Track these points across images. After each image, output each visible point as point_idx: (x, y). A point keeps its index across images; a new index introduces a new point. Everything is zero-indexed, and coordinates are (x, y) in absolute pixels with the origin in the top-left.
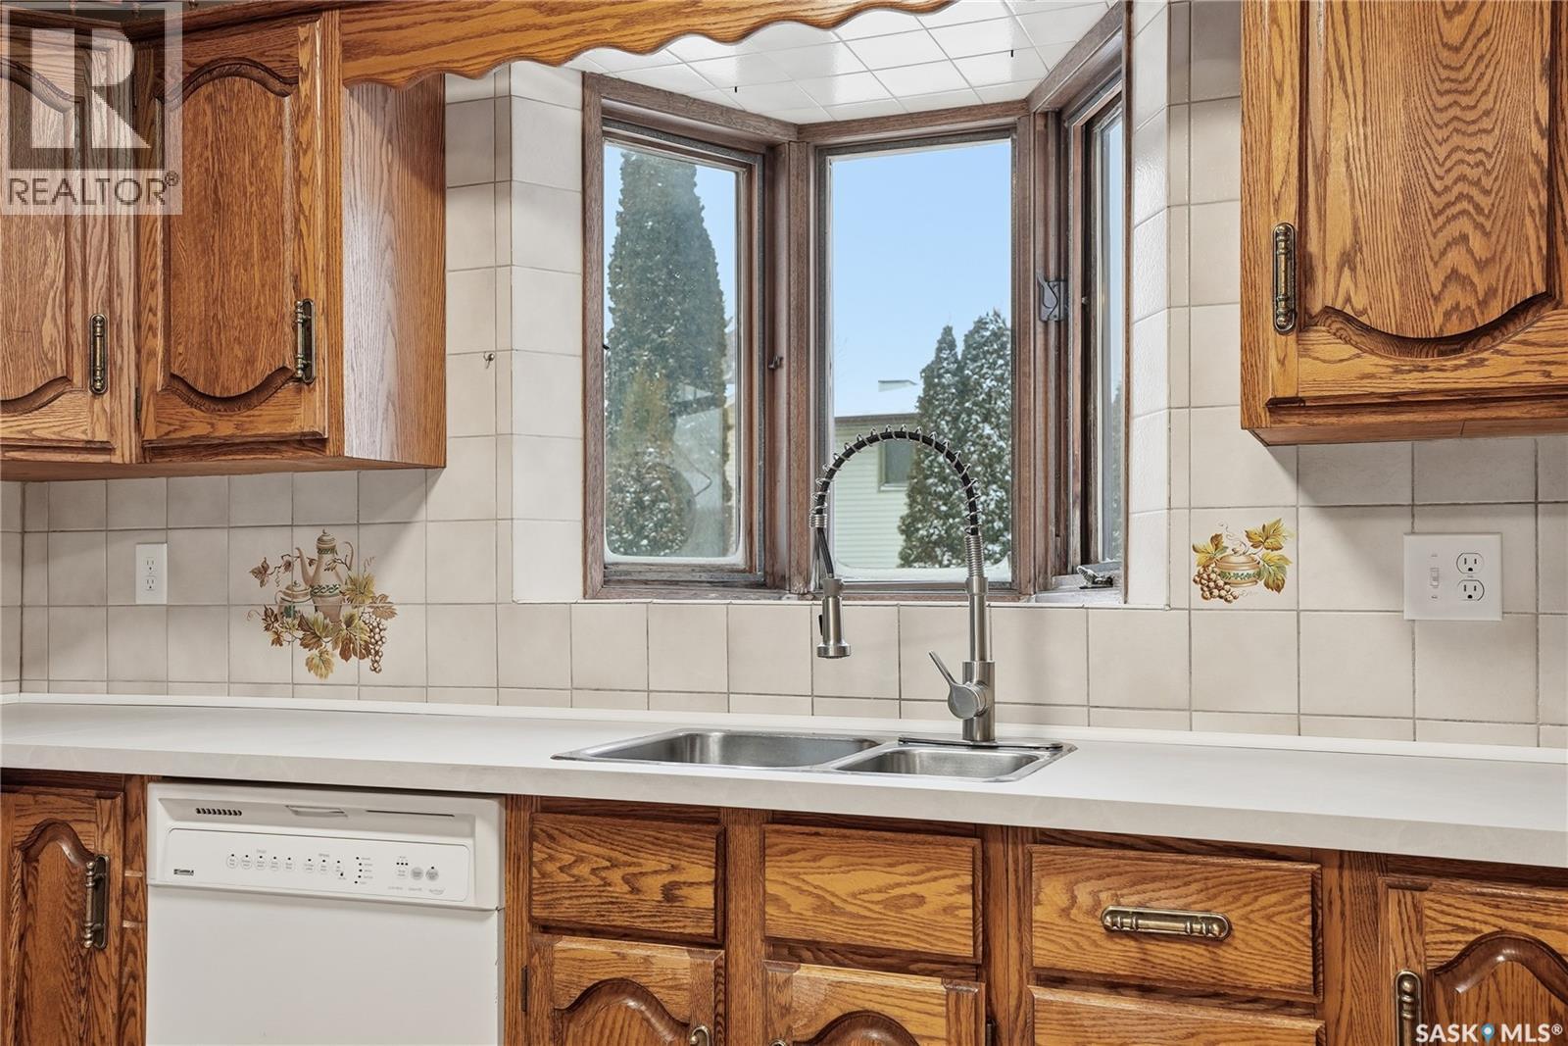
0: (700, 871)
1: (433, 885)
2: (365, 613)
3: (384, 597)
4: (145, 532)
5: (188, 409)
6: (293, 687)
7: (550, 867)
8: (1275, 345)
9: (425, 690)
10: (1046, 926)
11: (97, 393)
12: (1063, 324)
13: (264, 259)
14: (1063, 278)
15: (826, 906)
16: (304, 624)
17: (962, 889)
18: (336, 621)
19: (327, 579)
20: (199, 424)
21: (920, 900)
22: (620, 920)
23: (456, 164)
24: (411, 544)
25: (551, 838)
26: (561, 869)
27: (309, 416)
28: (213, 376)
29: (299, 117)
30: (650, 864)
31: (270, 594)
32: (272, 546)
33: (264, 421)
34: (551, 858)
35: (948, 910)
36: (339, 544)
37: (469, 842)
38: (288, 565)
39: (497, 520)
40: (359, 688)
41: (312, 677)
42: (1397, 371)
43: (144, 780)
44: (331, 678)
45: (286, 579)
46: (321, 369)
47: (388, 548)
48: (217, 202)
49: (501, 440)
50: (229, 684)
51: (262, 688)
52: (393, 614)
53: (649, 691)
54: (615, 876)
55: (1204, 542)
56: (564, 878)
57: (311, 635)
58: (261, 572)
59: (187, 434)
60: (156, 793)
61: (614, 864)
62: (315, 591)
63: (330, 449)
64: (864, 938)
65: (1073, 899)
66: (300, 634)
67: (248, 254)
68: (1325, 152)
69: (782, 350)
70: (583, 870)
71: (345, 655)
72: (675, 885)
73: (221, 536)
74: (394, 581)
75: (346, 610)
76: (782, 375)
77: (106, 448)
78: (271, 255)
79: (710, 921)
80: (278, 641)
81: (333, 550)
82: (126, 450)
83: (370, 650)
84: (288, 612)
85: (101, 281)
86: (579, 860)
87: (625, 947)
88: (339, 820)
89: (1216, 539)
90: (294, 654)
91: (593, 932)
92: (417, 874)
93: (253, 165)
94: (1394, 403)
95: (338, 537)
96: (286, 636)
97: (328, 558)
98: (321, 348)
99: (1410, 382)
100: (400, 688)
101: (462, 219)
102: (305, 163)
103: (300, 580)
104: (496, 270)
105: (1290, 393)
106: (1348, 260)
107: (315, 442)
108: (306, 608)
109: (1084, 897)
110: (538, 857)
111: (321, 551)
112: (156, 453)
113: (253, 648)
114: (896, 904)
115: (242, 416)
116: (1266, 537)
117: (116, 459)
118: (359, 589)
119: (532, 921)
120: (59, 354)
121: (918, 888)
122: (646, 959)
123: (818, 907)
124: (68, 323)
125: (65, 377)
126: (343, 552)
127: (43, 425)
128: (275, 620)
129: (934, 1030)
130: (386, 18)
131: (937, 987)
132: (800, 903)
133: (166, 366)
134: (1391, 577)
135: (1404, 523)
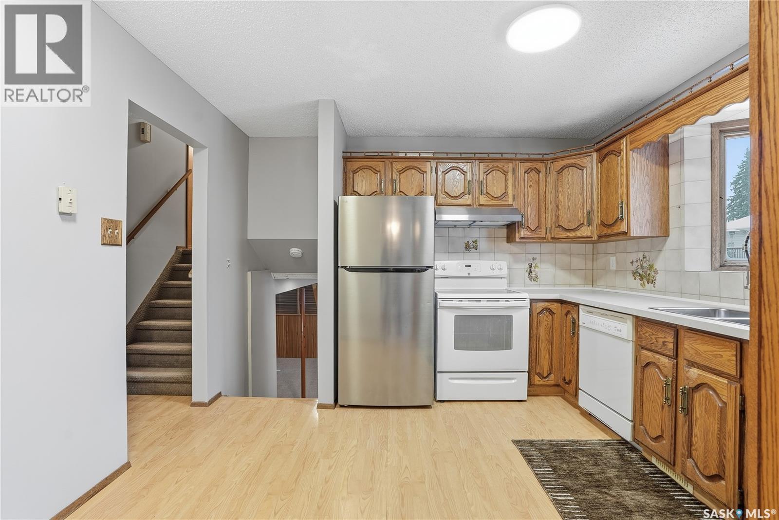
0: (670, 339)
1: (621, 333)
2: (652, 273)
3: (656, 269)
4: (612, 254)
5: (604, 228)
6: (638, 290)
7: (641, 333)
9: (665, 293)
11: (588, 226)
13: (616, 193)
15: (697, 353)
16: (640, 275)
17: (734, 355)
18: (646, 274)
19: (645, 265)
20: (606, 231)
21: (722, 356)
22: (654, 348)
23: (671, 159)
24: (662, 256)
25: (641, 326)
26: (643, 334)
27: (623, 227)
28: (607, 220)
29: (622, 160)
30: (660, 336)
31: (633, 268)
32: (634, 257)
33: (615, 230)
34: (641, 331)
35: (729, 360)
36: (647, 256)
37: (627, 324)
38: (637, 261)
39: (681, 250)
40: (651, 291)
41: (641, 288)
43: (579, 304)
44: (645, 288)
45: (637, 264)
46: (625, 216)
47: (657, 257)
48: (608, 182)
49: (682, 228)
50: (626, 288)
51: (632, 289)
52: (658, 273)
54: (653, 337)
56: (644, 336)
57: (642, 278)
58: (632, 263)
59: (604, 233)
60: (581, 307)
61: (653, 334)
62: (642, 267)
63: (628, 235)
64: (707, 364)
66: (639, 277)
67: (613, 193)
70: (647, 335)
71: (648, 283)
72: (666, 342)
73: (625, 255)
74: (657, 266)
75: (648, 272)
77: (591, 237)
78: (617, 192)
79: (672, 352)
80: (635, 279)
81: (646, 257)
82: (595, 238)
83: (653, 282)
84: (637, 272)
85: (590, 203)
86: (647, 332)
87: (655, 355)
90: (638, 282)
91: (650, 350)
92: (618, 330)
95: (647, 254)
96: (637, 278)
97: (645, 259)
98: (625, 211)
100: (659, 292)
101: (673, 172)
102: (622, 170)
103: (639, 264)
104: (681, 184)
107: (625, 233)
108: (640, 271)
110: (639, 330)
111: (643, 258)
112: (602, 238)
113: (631, 280)
114: (716, 356)
115: (613, 228)
117: (593, 239)
118: (651, 267)
119: (640, 346)
120: (582, 219)
121: (720, 353)
122: (659, 358)
123: (696, 354)
124: (583, 212)
125: (583, 224)
126: (648, 258)
127: (578, 233)
128: (635, 273)
129: (724, 394)
130: (638, 133)
131: (726, 381)
132: (692, 352)
133: (600, 219)
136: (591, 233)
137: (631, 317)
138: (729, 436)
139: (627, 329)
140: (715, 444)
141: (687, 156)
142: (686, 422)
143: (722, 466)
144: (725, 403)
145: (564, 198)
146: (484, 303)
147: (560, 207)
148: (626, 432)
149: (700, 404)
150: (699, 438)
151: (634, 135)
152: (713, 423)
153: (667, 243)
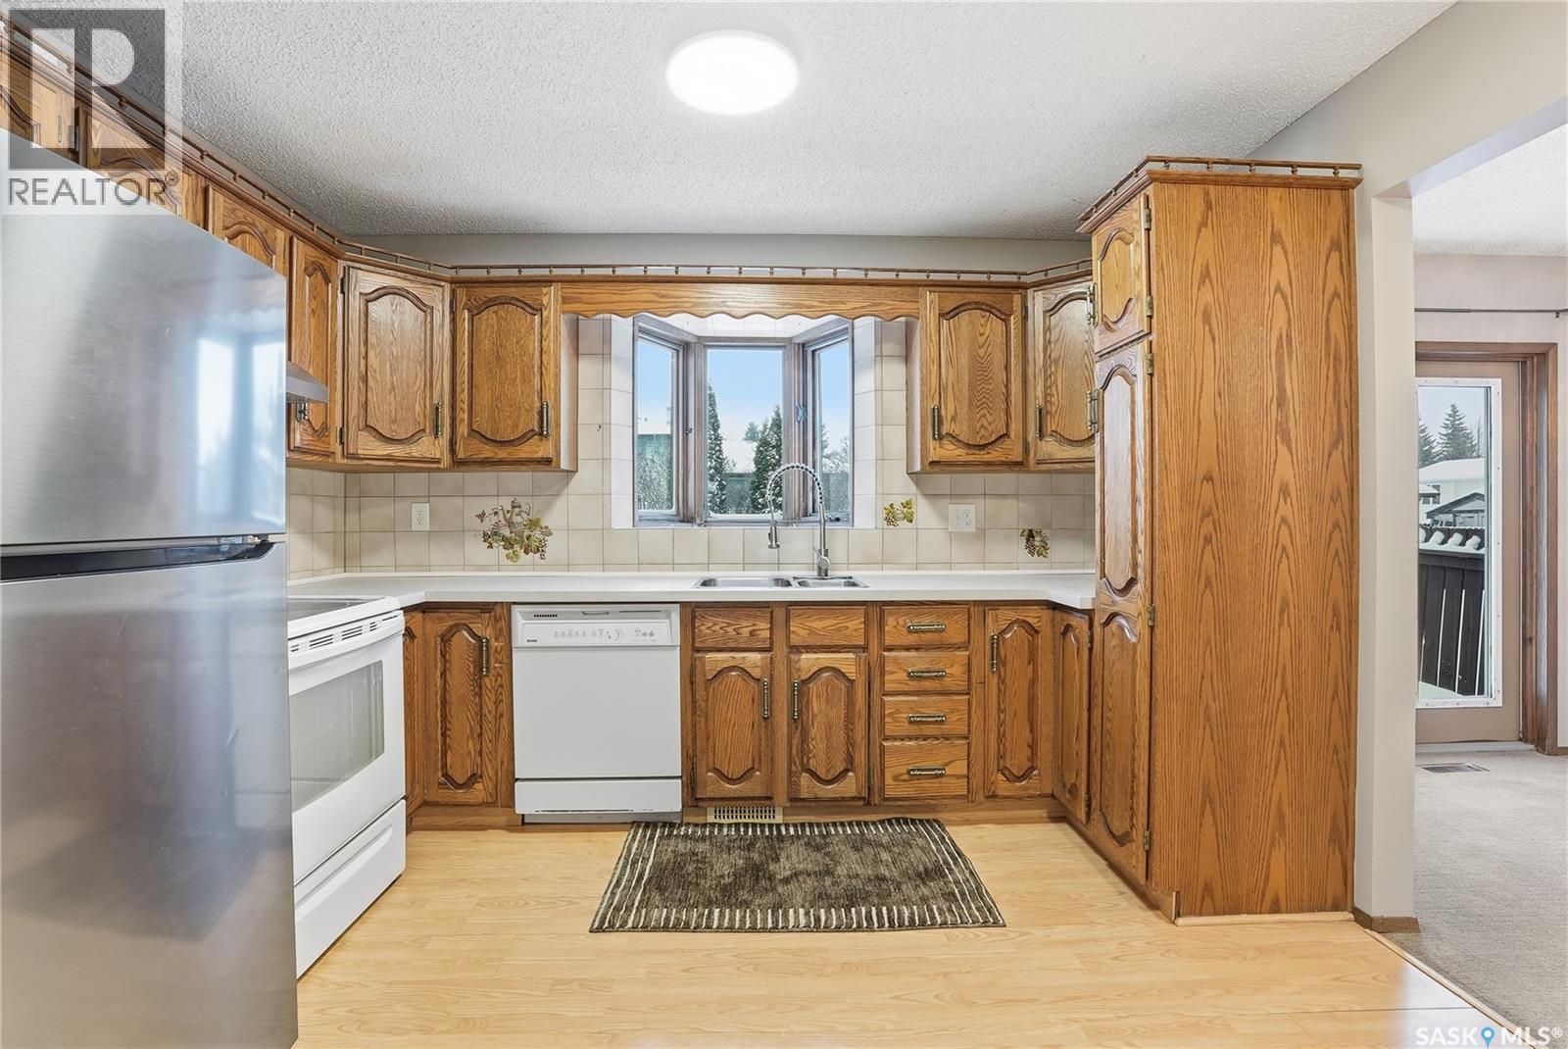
0: (764, 625)
1: (652, 638)
2: (537, 534)
3: (547, 527)
4: (417, 498)
5: (481, 445)
6: (499, 567)
7: (702, 628)
8: (932, 444)
9: (568, 566)
10: (889, 632)
11: (435, 437)
12: (805, 422)
13: (524, 382)
14: (805, 406)
15: (812, 632)
16: (504, 539)
17: (861, 623)
18: (521, 537)
19: (517, 519)
20: (488, 452)
21: (847, 627)
22: (732, 645)
24: (561, 503)
25: (703, 617)
26: (708, 628)
27: (543, 450)
28: (496, 432)
29: (542, 324)
30: (744, 624)
31: (488, 525)
32: (488, 505)
33: (524, 451)
34: (703, 624)
35: (855, 630)
36: (523, 504)
37: (667, 621)
38: (496, 513)
39: (603, 495)
40: (534, 566)
41: (508, 562)
42: (968, 454)
43: (507, 604)
44: (519, 563)
45: (495, 519)
46: (549, 431)
47: (549, 506)
48: (498, 356)
49: (604, 461)
50: (464, 566)
51: (484, 567)
52: (551, 534)
53: (673, 564)
54: (730, 629)
55: (887, 506)
56: (708, 631)
57: (508, 544)
58: (481, 516)
59: (481, 456)
60: (516, 611)
61: (730, 625)
62: (510, 524)
63: (554, 464)
64: (826, 642)
65: (898, 623)
66: (502, 543)
67: (515, 379)
68: (947, 384)
69: (691, 425)
70: (717, 628)
71: (526, 552)
72: (755, 630)
73: (460, 500)
74: (551, 520)
75: (527, 533)
76: (691, 436)
77: (438, 461)
78: (526, 380)
79: (767, 642)
80: (491, 546)
81: (520, 507)
82: (444, 461)
83: (539, 549)
84: (496, 534)
85: (438, 387)
86: (715, 624)
87: (735, 654)
88: (608, 615)
89: (891, 505)
90: (499, 552)
91: (719, 650)
92: (645, 635)
93: (517, 342)
94: (966, 464)
95: (521, 500)
96: (495, 544)
97: (517, 510)
98: (549, 422)
99: (971, 458)
100: (557, 566)
101: (587, 367)
102: (544, 343)
103: (502, 520)
104: (604, 390)
105: (937, 459)
106: (953, 419)
107: (548, 461)
108: (506, 532)
109: (901, 623)
110: (697, 624)
111: (513, 507)
112: (458, 464)
113: (477, 550)
114: (839, 630)
115: (511, 449)
116: (907, 505)
117: (441, 466)
118: (533, 524)
119: (692, 648)
120: (422, 421)
121: (846, 624)
122: (743, 658)
123: (810, 634)
124: (425, 406)
125: (424, 430)
126: (524, 507)
127: (416, 450)
128: (489, 538)
129: (850, 670)
130: (584, 289)
131: (851, 655)
132: (803, 633)
133: (470, 424)
134: (944, 518)
135: (949, 500)
136: (442, 454)
137: (678, 605)
138: (860, 717)
139: (667, 630)
140: (840, 736)
142: (797, 728)
143: (850, 759)
144: (852, 682)
145: (382, 364)
146: (340, 644)
147: (371, 383)
149: (819, 697)
150: (818, 740)
151: (571, 291)
152: (839, 712)
153: (570, 485)
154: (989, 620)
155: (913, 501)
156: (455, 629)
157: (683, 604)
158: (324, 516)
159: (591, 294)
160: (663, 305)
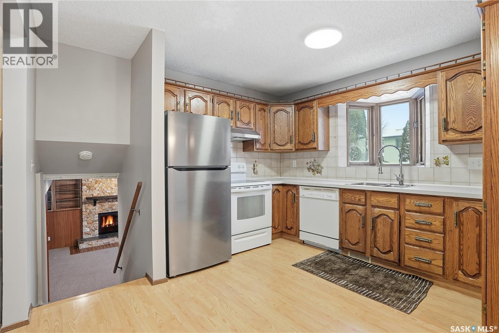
0: (363, 197)
1: (331, 198)
2: (320, 168)
3: (322, 166)
4: (294, 159)
5: (301, 145)
6: (311, 177)
8: (443, 133)
9: (327, 178)
10: (407, 205)
11: (291, 144)
12: (417, 128)
13: (309, 128)
14: (417, 122)
15: (379, 202)
17: (396, 200)
18: (316, 169)
19: (315, 164)
20: (302, 147)
22: (353, 202)
23: (330, 114)
24: (325, 160)
25: (345, 193)
26: (346, 196)
27: (314, 145)
28: (303, 142)
29: (313, 111)
30: (357, 196)
31: (308, 166)
32: (308, 160)
33: (310, 146)
35: (394, 202)
36: (316, 160)
37: (335, 193)
38: (310, 162)
39: (336, 157)
40: (319, 177)
41: (313, 176)
42: (462, 136)
43: (299, 185)
44: (316, 176)
45: (310, 164)
46: (316, 140)
47: (322, 160)
48: (304, 122)
49: (337, 147)
50: (303, 177)
51: (307, 177)
52: (323, 168)
53: (356, 178)
54: (353, 197)
55: (436, 159)
56: (347, 198)
57: (313, 171)
58: (307, 163)
60: (300, 187)
61: (353, 196)
62: (313, 166)
63: (317, 149)
64: (383, 205)
65: (411, 202)
66: (312, 171)
67: (307, 128)
68: (450, 108)
69: (374, 133)
70: (349, 197)
71: (317, 173)
72: (360, 199)
73: (303, 159)
74: (323, 164)
75: (317, 168)
76: (374, 136)
77: (292, 150)
78: (310, 127)
79: (364, 203)
80: (309, 171)
81: (316, 161)
82: (294, 150)
83: (320, 173)
84: (310, 168)
85: (291, 131)
87: (354, 205)
88: (320, 190)
89: (438, 158)
90: (311, 173)
91: (350, 204)
92: (329, 196)
93: (308, 117)
94: (461, 140)
95: (316, 159)
96: (310, 171)
97: (315, 162)
98: (316, 138)
99: (464, 137)
100: (324, 177)
101: (331, 121)
102: (314, 117)
103: (312, 164)
104: (336, 126)
105: (445, 139)
106: (454, 122)
107: (315, 148)
108: (313, 168)
109: (412, 201)
110: (343, 195)
111: (314, 161)
112: (297, 150)
113: (306, 172)
114: (388, 202)
115: (307, 146)
116: (446, 158)
117: (293, 151)
118: (319, 165)
119: (343, 202)
120: (287, 140)
121: (391, 200)
122: (356, 207)
123: (378, 202)
124: (288, 136)
125: (288, 142)
126: (317, 161)
127: (286, 147)
128: (309, 169)
129: (392, 216)
130: (323, 99)
131: (393, 211)
132: (375, 201)
133: (298, 140)
134: (466, 163)
135: (469, 156)
136: (292, 148)
137: (338, 189)
138: (395, 233)
139: (335, 195)
140: (388, 238)
141: (339, 114)
142: (373, 232)
143: (391, 247)
144: (393, 220)
145: (278, 128)
146: (252, 189)
147: (276, 132)
148: (335, 245)
149: (380, 223)
150: (380, 238)
151: (320, 100)
152: (387, 230)
153: (328, 154)
154: (454, 205)
155: (449, 156)
156: (288, 191)
157: (340, 189)
158: (274, 163)
159: (325, 101)
160: (343, 100)
